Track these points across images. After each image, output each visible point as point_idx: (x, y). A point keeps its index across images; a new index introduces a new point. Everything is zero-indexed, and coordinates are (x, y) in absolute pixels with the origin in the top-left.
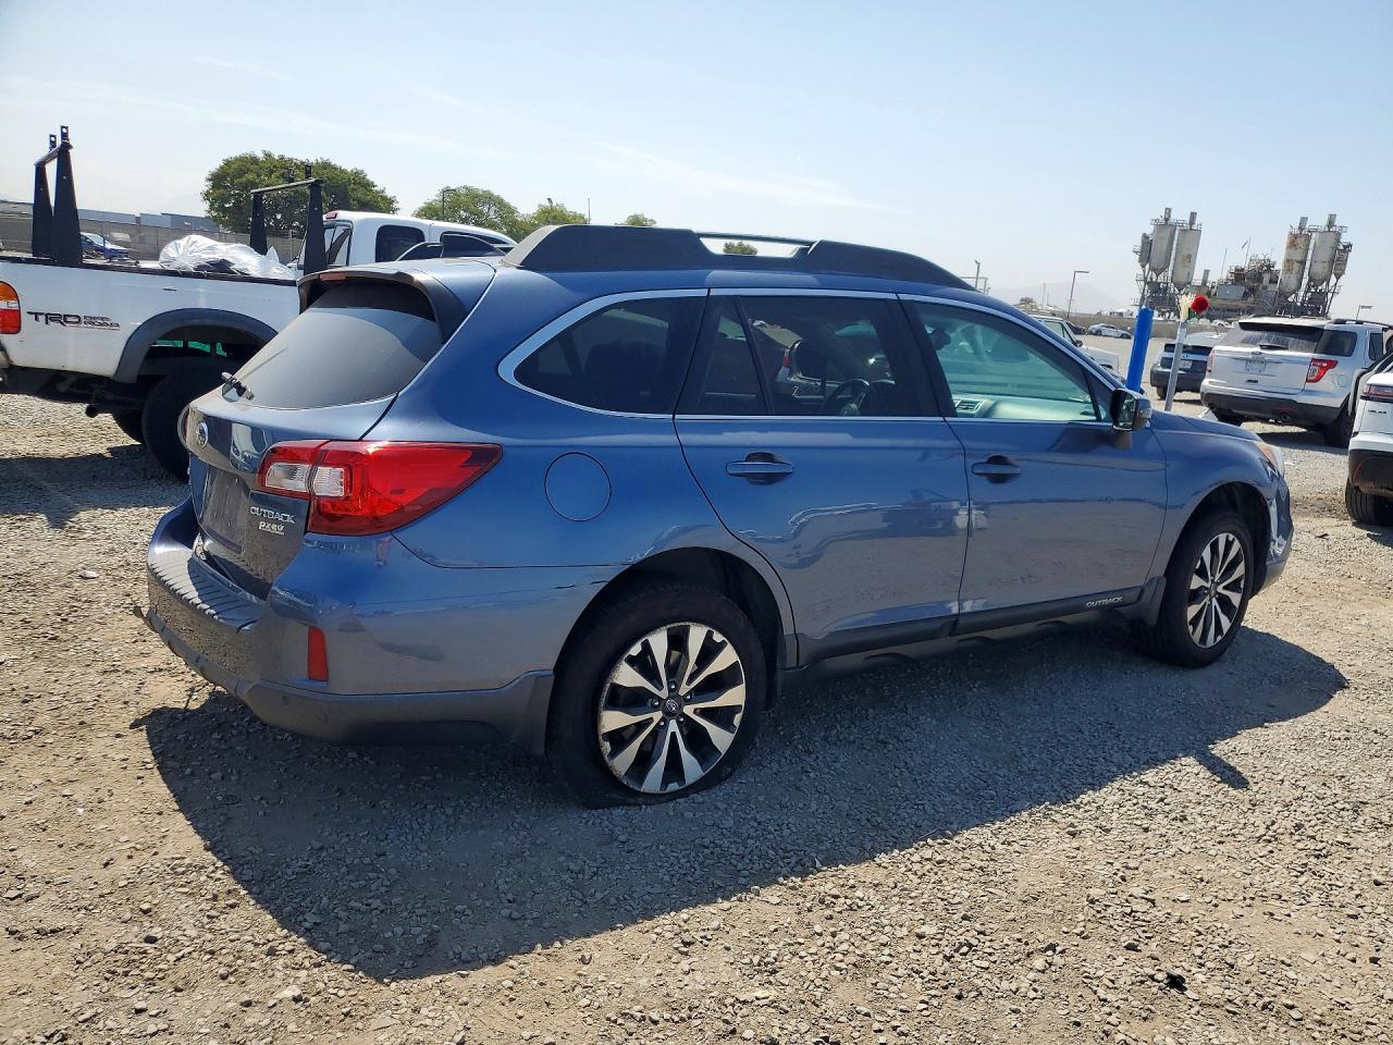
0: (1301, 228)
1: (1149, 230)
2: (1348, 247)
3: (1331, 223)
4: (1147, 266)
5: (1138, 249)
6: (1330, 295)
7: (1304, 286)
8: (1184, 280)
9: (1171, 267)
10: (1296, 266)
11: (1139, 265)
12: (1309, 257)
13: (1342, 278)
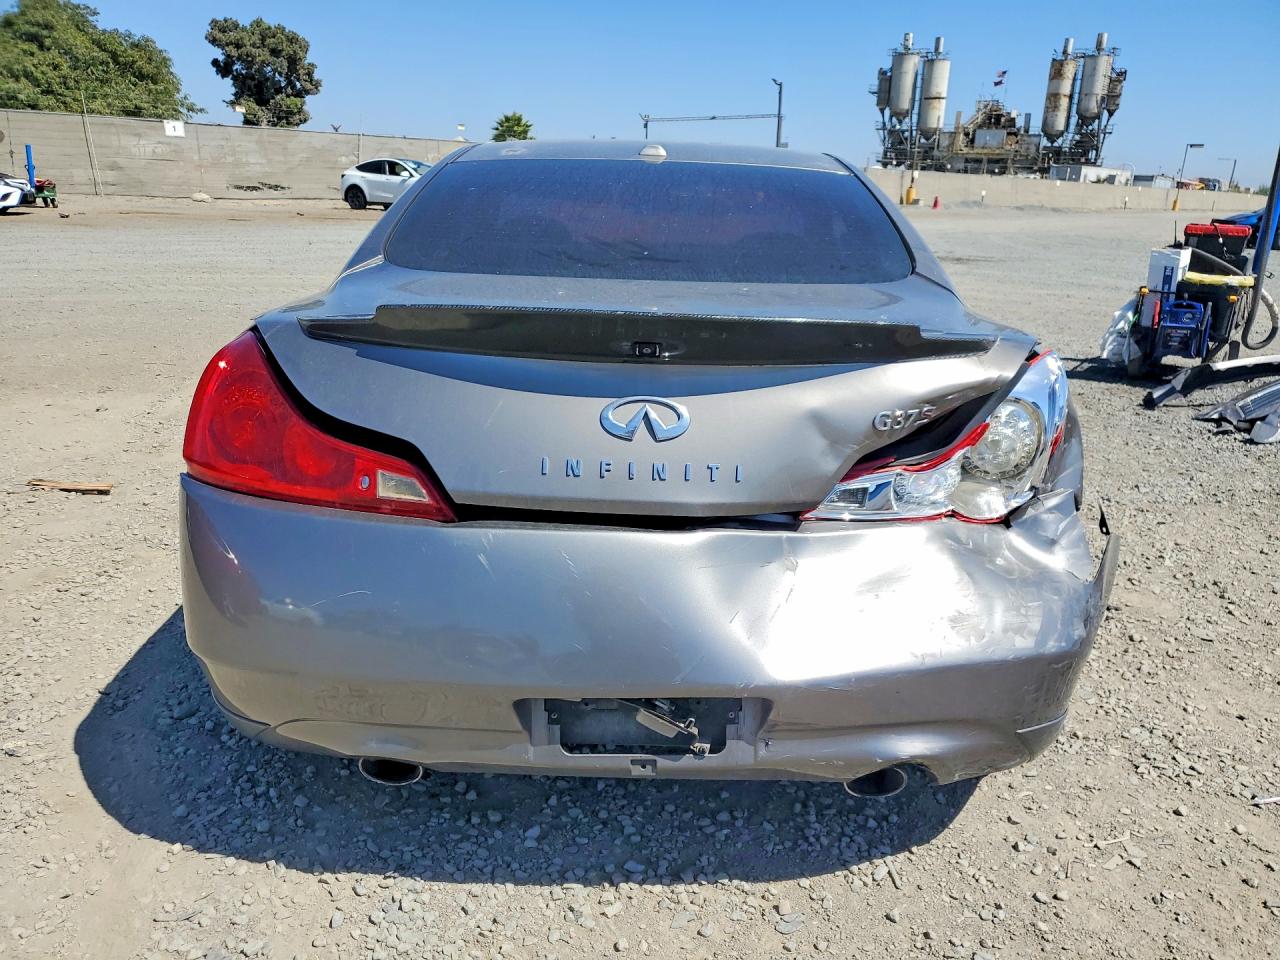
0: (1065, 52)
1: (887, 65)
4: (887, 112)
5: (875, 89)
6: (1102, 136)
7: (1072, 127)
8: (935, 126)
9: (916, 111)
10: (1064, 102)
11: (877, 109)
12: (1077, 90)
13: (1115, 114)
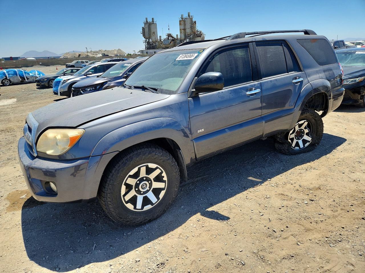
0: (182, 18)
2: (195, 22)
3: (189, 16)
11: (143, 37)
